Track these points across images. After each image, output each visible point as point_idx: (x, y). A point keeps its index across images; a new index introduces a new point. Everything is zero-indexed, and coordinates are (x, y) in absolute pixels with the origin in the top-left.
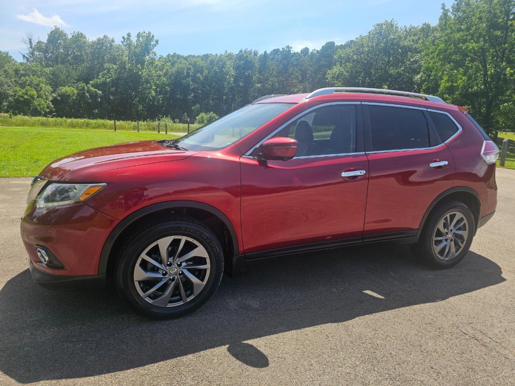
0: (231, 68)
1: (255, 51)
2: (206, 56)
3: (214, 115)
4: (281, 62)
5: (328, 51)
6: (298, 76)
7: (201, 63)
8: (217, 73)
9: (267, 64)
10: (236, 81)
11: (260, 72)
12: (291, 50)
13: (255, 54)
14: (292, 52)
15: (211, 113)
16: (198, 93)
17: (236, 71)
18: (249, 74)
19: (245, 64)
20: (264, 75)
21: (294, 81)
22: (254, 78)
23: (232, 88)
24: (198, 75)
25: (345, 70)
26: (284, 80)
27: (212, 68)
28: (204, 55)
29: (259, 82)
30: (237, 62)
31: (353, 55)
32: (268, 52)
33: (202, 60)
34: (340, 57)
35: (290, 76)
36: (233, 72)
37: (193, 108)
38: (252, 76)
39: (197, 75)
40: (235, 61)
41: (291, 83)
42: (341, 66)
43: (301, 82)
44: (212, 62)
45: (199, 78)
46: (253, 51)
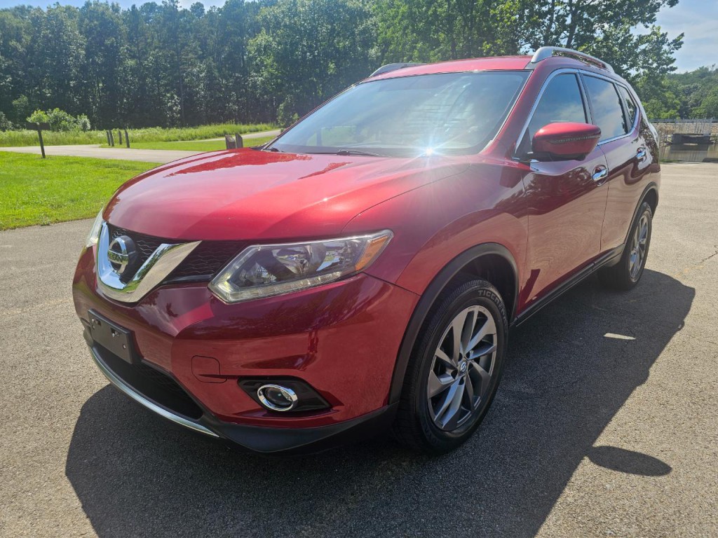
0: (77, 32)
1: (113, 4)
2: (21, 11)
3: (62, 113)
4: (164, 25)
5: (235, 10)
6: (195, 48)
7: (15, 22)
8: (49, 40)
9: (140, 27)
10: (89, 54)
11: (130, 39)
12: (179, 5)
13: (115, 9)
14: (179, 9)
15: (56, 111)
16: (18, 76)
17: (87, 37)
18: (113, 43)
19: (101, 25)
20: (137, 45)
21: (191, 55)
22: (123, 49)
23: (83, 69)
24: (13, 43)
25: (274, 40)
26: (172, 55)
27: (39, 32)
28: (17, 8)
29: (133, 57)
30: (87, 21)
31: (284, 17)
32: (138, 7)
33: (15, 16)
34: (265, 19)
35: (183, 48)
36: (82, 39)
37: (15, 102)
38: (117, 47)
39: (11, 43)
40: (82, 20)
41: (186, 59)
42: (268, 33)
43: (201, 58)
44: (36, 21)
45: (15, 49)
46: (110, 5)
